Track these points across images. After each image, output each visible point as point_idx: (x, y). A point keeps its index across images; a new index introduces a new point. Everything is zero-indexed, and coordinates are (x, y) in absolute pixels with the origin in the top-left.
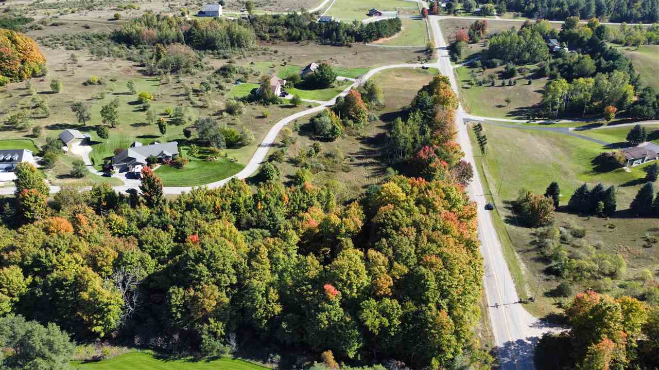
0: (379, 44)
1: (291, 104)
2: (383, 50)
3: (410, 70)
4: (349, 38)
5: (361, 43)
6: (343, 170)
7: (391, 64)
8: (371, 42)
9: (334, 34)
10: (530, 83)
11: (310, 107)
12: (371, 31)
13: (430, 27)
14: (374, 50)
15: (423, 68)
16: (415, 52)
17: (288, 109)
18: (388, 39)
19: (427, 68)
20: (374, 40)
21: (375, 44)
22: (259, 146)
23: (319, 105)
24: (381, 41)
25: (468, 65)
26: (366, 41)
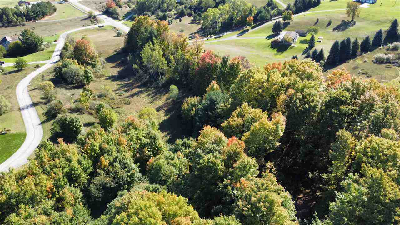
0: (46, 20)
1: (17, 69)
2: (55, 23)
3: (90, 30)
4: (20, 18)
5: (32, 22)
6: (125, 104)
7: (71, 29)
8: (40, 19)
9: (4, 17)
10: (180, 21)
11: (38, 66)
12: (36, 11)
13: (75, 6)
14: (46, 24)
15: (99, 27)
16: (82, 20)
17: (17, 73)
18: (52, 16)
19: (103, 27)
20: (42, 18)
21: (43, 21)
22: (20, 109)
23: (45, 64)
24: (46, 18)
25: (129, 19)
26: (35, 20)
